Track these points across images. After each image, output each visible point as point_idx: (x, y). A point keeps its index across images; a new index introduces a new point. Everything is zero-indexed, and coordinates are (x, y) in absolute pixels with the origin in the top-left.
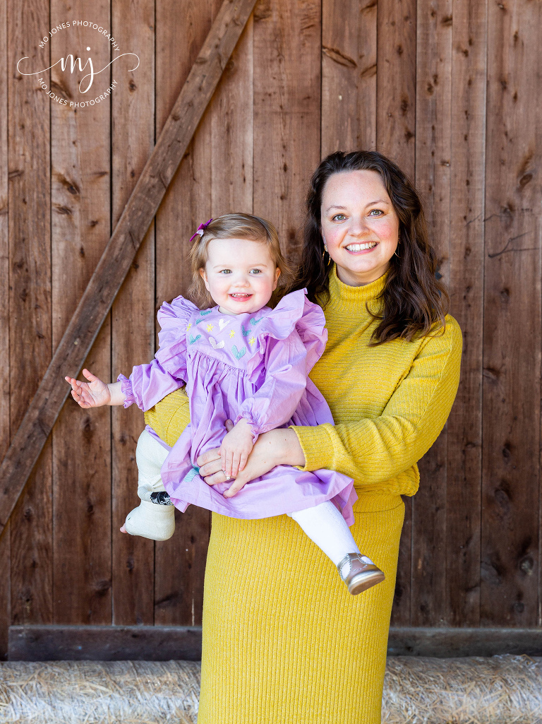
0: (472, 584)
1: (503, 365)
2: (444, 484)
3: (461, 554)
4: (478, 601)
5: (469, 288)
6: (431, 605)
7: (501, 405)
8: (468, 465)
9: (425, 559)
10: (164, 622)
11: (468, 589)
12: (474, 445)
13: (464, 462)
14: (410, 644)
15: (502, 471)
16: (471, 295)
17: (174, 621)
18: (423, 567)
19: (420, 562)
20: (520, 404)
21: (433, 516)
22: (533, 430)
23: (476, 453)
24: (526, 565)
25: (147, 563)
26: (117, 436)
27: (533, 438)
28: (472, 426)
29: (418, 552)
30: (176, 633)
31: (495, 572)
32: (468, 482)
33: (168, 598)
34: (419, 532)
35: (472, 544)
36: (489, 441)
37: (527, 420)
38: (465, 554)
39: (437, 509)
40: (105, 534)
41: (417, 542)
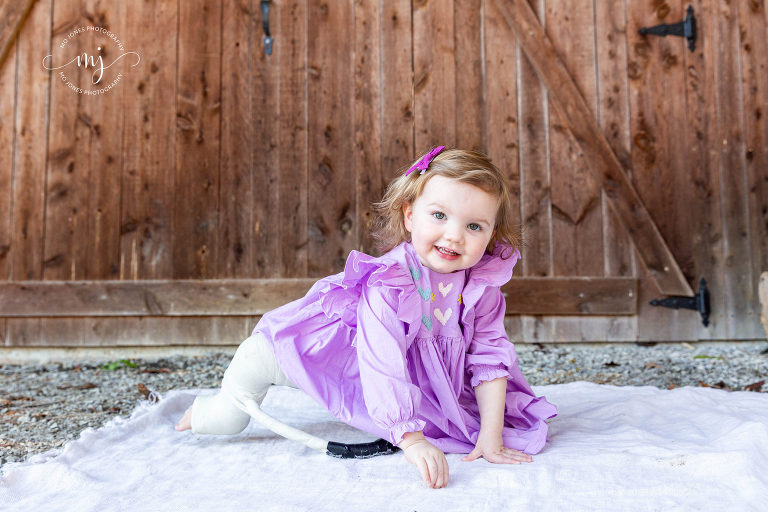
0: (301, 242)
1: (324, 64)
2: (277, 161)
3: (292, 218)
4: (306, 257)
5: (295, 6)
6: (267, 261)
7: (323, 95)
8: (297, 145)
9: (261, 223)
10: (50, 279)
11: (298, 248)
12: (301, 129)
13: (293, 143)
14: (246, 292)
15: (324, 150)
16: (298, 9)
17: (58, 278)
18: (260, 230)
19: (257, 225)
20: (338, 95)
21: (268, 186)
22: (350, 115)
23: (304, 135)
24: (345, 226)
25: (38, 231)
26: (19, 129)
27: (350, 121)
28: (299, 113)
29: (256, 217)
30: (56, 286)
31: (320, 233)
32: (296, 160)
33: (54, 259)
34: (256, 200)
35: (300, 209)
36: (313, 126)
37: (344, 108)
38: (295, 218)
39: (271, 181)
40: (6, 208)
41: (255, 208)
